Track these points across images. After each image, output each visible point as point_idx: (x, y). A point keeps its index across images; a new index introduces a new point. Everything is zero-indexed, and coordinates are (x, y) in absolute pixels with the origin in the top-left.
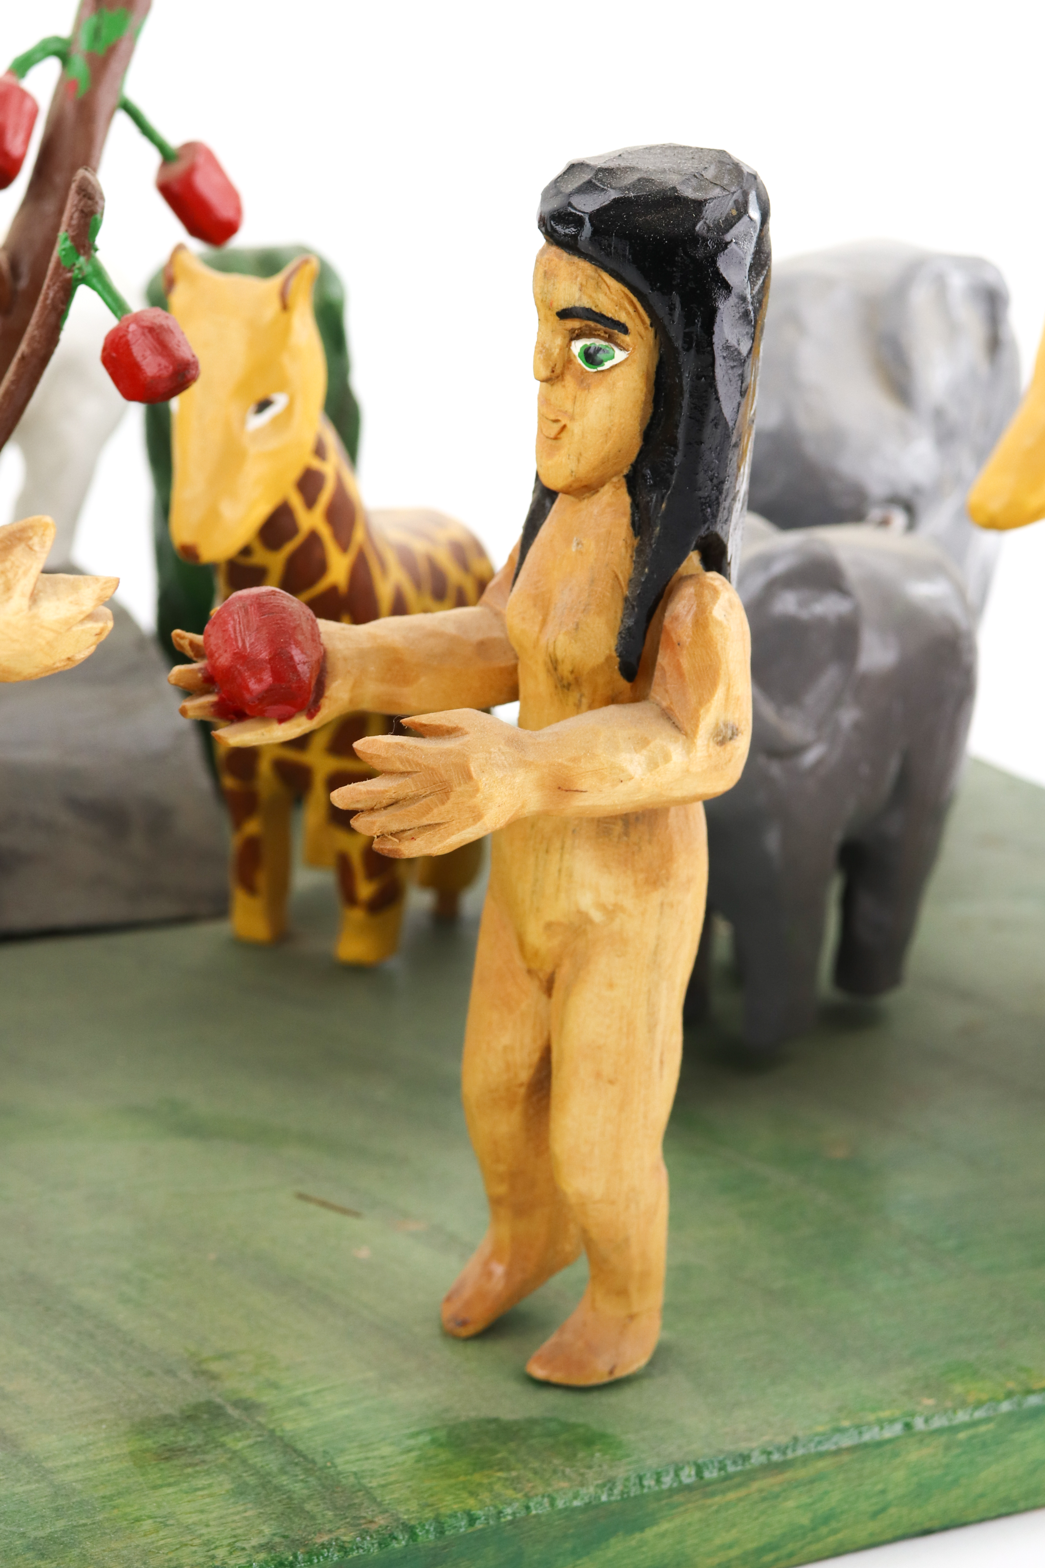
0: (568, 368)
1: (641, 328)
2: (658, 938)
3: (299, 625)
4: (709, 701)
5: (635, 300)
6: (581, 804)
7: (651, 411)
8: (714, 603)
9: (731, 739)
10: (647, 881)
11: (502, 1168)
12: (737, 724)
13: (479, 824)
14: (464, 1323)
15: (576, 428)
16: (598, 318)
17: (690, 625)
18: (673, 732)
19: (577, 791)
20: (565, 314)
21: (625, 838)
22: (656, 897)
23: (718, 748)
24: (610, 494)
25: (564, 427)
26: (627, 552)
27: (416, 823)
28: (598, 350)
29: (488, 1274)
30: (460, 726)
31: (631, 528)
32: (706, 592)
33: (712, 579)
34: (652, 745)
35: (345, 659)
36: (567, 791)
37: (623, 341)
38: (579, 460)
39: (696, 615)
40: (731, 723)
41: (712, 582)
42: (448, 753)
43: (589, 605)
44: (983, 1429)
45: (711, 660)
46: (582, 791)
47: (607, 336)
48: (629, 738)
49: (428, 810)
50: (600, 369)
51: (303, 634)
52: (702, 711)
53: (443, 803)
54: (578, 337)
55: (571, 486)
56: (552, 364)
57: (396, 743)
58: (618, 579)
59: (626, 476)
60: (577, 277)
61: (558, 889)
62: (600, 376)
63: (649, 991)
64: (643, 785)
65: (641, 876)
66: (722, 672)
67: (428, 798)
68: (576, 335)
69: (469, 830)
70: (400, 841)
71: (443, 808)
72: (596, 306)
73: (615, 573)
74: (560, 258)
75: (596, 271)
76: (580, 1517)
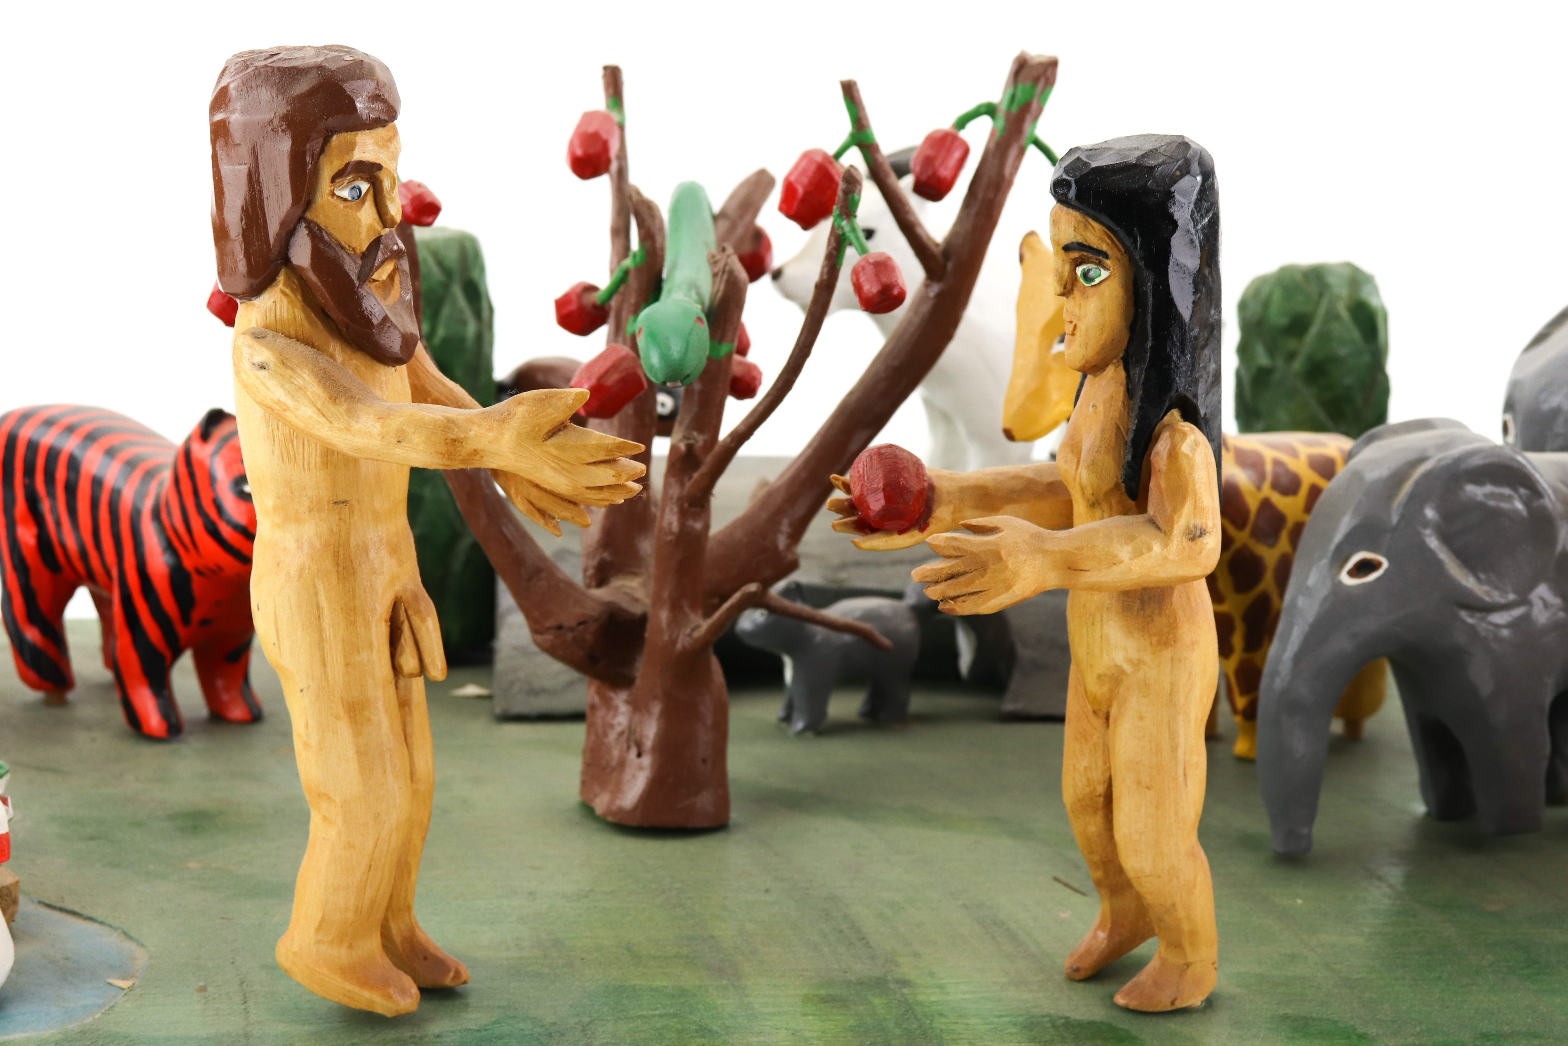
0: (1076, 285)
1: (1118, 255)
2: (1172, 684)
3: (906, 467)
4: (1180, 509)
5: (1112, 236)
6: (1088, 580)
7: (1132, 312)
8: (1183, 442)
9: (1200, 536)
10: (1159, 643)
11: (1096, 858)
12: (1204, 527)
13: (1010, 592)
14: (1077, 970)
15: (1082, 326)
16: (1088, 249)
17: (1165, 457)
18: (1154, 531)
19: (1081, 570)
21: (1142, 612)
22: (1167, 653)
23: (1191, 543)
24: (1113, 370)
25: (1075, 326)
26: (1125, 410)
27: (965, 590)
28: (1089, 270)
29: (1095, 937)
30: (999, 526)
31: (1126, 394)
32: (1177, 435)
33: (1182, 426)
34: (1138, 540)
35: (948, 493)
36: (1074, 570)
37: (1107, 264)
38: (1086, 348)
39: (1169, 450)
40: (1200, 525)
41: (1182, 428)
42: (988, 543)
43: (1100, 447)
45: (1182, 481)
46: (1085, 571)
47: (1098, 262)
48: (1122, 535)
49: (972, 581)
50: (1093, 284)
51: (908, 473)
52: (1175, 517)
53: (983, 576)
54: (1080, 264)
55: (1084, 367)
56: (1063, 283)
57: (952, 537)
58: (1120, 429)
59: (1122, 358)
60: (1071, 222)
61: (1102, 650)
62: (1094, 289)
63: (1169, 722)
64: (1132, 567)
65: (1155, 639)
66: (1190, 490)
67: (973, 573)
68: (1077, 263)
69: (1004, 596)
70: (955, 603)
71: (983, 580)
72: (1086, 241)
73: (1117, 425)
74: (1062, 211)
75: (1084, 218)
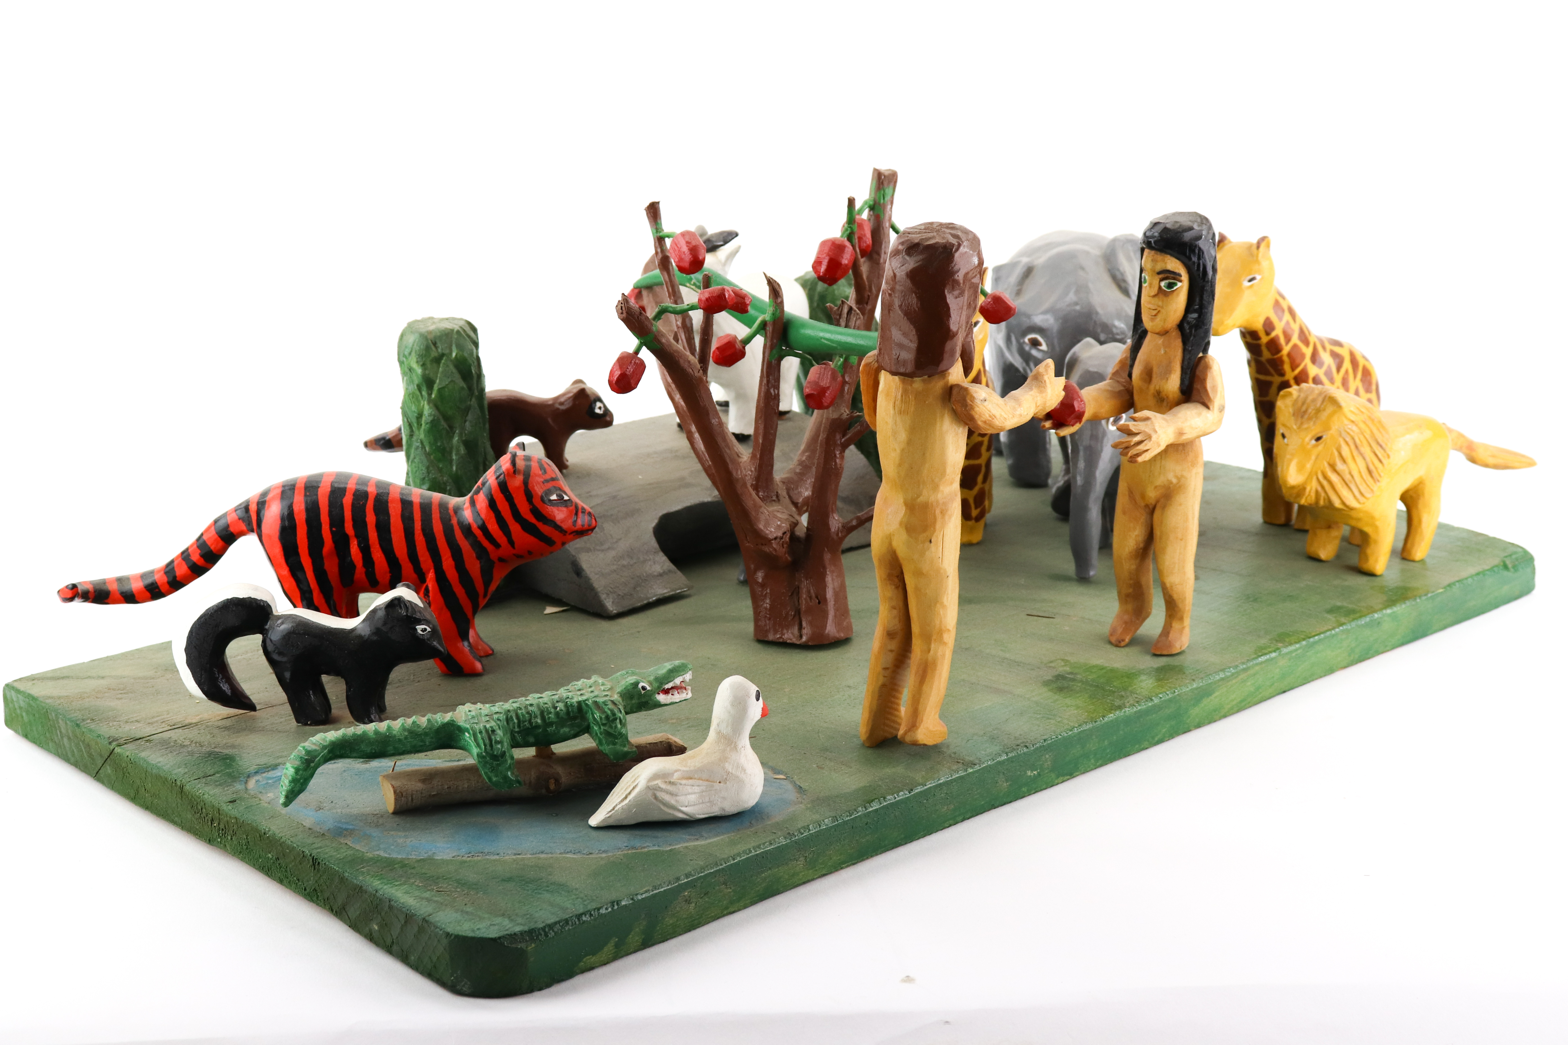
0: (1162, 291)
1: (1185, 275)
4: (1216, 397)
5: (1182, 265)
6: (1185, 438)
15: (1163, 311)
18: (1207, 410)
19: (1184, 433)
20: (1159, 273)
24: (1174, 332)
25: (1159, 311)
26: (1181, 350)
28: (1171, 284)
31: (1182, 343)
36: (1181, 434)
37: (1180, 280)
38: (1164, 322)
40: (1223, 405)
42: (1149, 424)
44: (1299, 652)
47: (1174, 277)
48: (1196, 413)
50: (1172, 289)
52: (1215, 401)
53: (1150, 442)
54: (1164, 280)
58: (1179, 360)
61: (1160, 474)
62: (1172, 292)
67: (1147, 441)
68: (1162, 280)
69: (1156, 451)
72: (1171, 268)
76: (1196, 692)
